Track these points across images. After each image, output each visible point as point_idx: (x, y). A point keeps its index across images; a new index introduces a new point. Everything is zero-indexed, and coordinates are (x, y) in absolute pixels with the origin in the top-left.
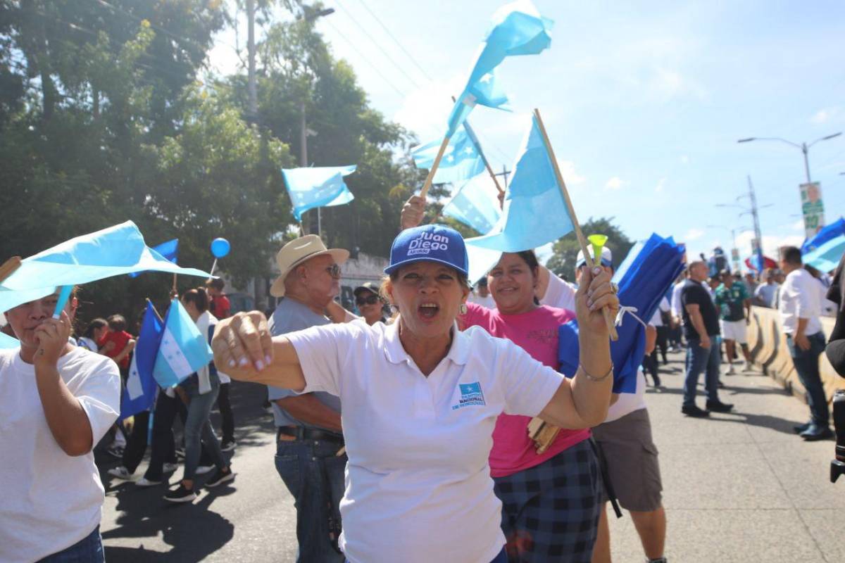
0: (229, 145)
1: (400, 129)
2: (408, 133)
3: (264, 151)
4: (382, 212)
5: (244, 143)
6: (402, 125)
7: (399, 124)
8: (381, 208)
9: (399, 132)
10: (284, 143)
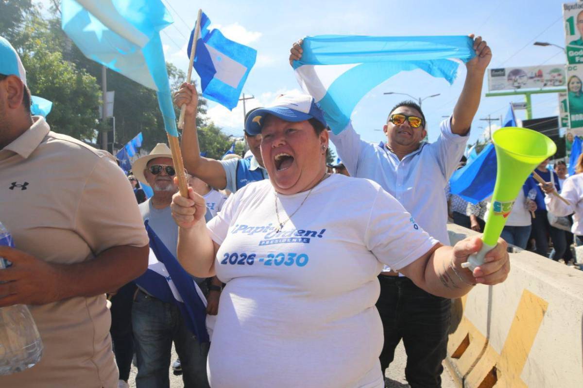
0: (55, 77)
1: (172, 68)
2: (178, 71)
3: (79, 81)
4: (157, 122)
5: (66, 76)
6: (174, 65)
7: (172, 64)
8: (157, 119)
9: (172, 69)
10: (93, 76)
